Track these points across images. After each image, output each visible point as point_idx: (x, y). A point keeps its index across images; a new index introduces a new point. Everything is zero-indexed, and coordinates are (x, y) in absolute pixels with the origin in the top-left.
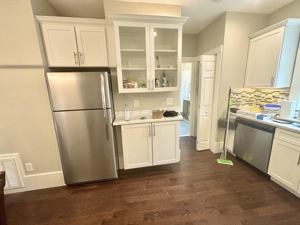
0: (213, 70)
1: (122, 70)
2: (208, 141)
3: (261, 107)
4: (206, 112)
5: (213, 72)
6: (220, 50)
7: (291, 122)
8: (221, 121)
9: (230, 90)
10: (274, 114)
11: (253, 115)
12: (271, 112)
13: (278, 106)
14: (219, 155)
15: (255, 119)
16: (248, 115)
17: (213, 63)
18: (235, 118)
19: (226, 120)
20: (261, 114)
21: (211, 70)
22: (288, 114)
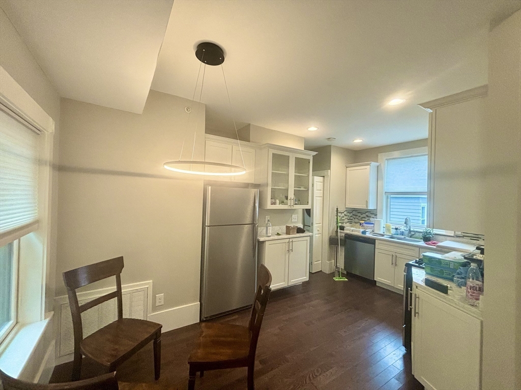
0: (322, 189)
1: (272, 188)
2: (320, 261)
3: (360, 225)
4: (318, 230)
5: (322, 192)
6: (328, 174)
7: (383, 235)
8: (333, 239)
9: (337, 209)
10: (371, 230)
11: (359, 231)
12: (369, 229)
13: (372, 224)
14: (333, 274)
15: (360, 234)
16: (354, 231)
17: (322, 184)
18: (344, 235)
19: (337, 237)
20: (364, 230)
21: (321, 190)
22: (379, 229)
